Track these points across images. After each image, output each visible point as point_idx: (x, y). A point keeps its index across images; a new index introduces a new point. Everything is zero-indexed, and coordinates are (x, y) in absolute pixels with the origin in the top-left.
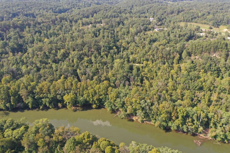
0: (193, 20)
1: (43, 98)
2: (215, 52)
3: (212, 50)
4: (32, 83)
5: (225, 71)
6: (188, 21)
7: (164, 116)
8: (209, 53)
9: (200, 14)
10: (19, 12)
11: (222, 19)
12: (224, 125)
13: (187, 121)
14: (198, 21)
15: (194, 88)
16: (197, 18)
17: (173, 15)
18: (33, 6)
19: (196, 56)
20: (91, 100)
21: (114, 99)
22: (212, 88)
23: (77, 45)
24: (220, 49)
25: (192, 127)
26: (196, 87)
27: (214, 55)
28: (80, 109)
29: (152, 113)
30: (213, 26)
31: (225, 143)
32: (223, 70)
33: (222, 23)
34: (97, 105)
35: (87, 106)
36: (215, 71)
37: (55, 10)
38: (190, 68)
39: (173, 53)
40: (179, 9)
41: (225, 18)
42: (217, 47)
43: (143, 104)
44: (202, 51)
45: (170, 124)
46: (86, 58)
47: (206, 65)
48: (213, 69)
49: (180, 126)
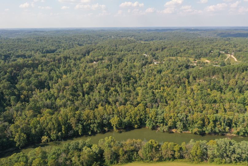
0: (178, 55)
1: (91, 124)
2: (213, 75)
3: (211, 74)
4: (77, 112)
5: (226, 88)
6: (173, 56)
7: (200, 122)
8: (209, 76)
9: (182, 50)
10: (10, 54)
11: (201, 53)
12: (242, 123)
13: (217, 124)
14: (182, 55)
15: (210, 102)
16: (180, 53)
17: (158, 51)
18: (17, 49)
19: (200, 79)
20: (134, 120)
21: (155, 116)
22: (222, 100)
23: (99, 78)
24: (216, 73)
25: (222, 128)
26: (211, 101)
27: (213, 78)
28: (123, 131)
29: (189, 122)
30: (196, 58)
31: (246, 136)
32: (224, 87)
33: (202, 56)
34: (138, 125)
35: (129, 127)
36: (218, 88)
37: (42, 51)
38: (201, 88)
39: (182, 78)
40: (162, 46)
41: (203, 52)
42: (214, 71)
43: (180, 117)
44: (204, 75)
45: (204, 129)
46: (112, 89)
47: (210, 85)
48: (216, 87)
49: (213, 128)
